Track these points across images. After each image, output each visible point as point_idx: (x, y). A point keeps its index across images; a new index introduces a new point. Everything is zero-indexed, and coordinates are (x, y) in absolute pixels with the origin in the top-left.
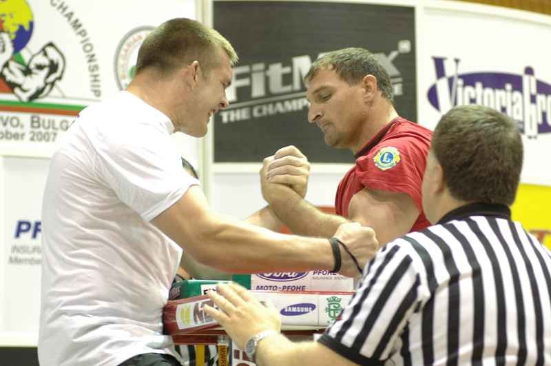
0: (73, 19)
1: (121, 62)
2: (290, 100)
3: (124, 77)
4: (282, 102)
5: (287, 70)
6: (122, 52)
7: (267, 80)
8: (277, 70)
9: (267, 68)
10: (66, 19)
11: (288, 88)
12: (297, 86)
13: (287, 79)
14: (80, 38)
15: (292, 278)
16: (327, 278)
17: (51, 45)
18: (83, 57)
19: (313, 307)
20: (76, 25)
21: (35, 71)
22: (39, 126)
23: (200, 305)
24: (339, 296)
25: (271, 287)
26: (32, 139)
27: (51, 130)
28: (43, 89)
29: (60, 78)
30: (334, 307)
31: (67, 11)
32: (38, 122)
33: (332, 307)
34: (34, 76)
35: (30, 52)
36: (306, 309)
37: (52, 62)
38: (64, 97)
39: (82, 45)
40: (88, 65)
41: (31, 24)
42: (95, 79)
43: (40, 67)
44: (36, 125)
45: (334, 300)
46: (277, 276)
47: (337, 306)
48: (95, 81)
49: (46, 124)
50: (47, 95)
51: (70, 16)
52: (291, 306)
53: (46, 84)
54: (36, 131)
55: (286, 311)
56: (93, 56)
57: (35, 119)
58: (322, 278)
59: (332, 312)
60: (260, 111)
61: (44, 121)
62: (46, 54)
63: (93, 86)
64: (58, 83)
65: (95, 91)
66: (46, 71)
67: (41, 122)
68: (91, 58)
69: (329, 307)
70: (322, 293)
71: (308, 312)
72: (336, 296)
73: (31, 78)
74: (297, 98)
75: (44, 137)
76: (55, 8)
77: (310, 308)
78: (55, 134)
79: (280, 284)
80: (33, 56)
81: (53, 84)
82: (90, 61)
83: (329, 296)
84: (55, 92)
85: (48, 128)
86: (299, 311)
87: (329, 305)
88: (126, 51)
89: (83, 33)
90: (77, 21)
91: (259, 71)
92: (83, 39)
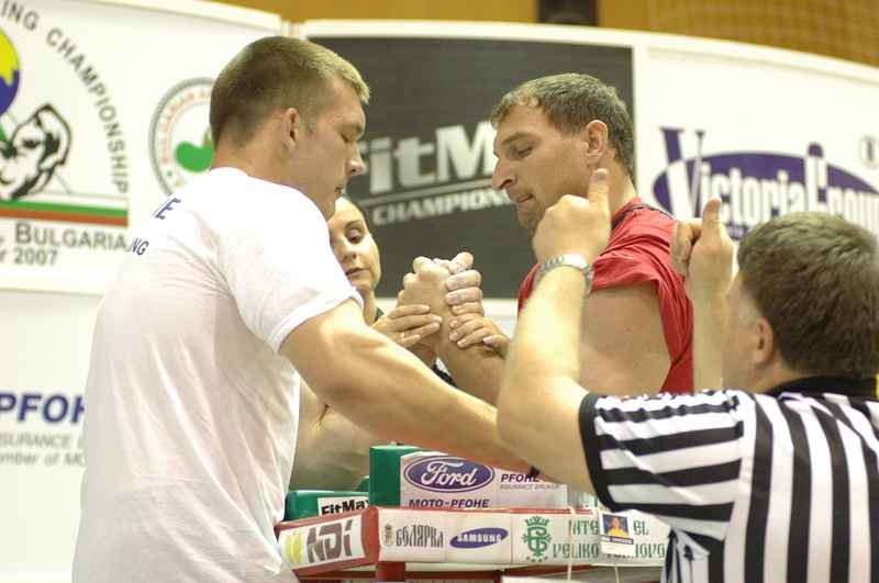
0: (84, 66)
1: (160, 135)
2: (433, 197)
3: (165, 161)
4: (420, 200)
5: (428, 149)
6: (163, 120)
7: (395, 166)
8: (411, 150)
9: (395, 146)
10: (72, 67)
11: (429, 178)
12: (443, 175)
13: (428, 164)
14: (95, 98)
15: (466, 486)
16: (524, 487)
17: (48, 108)
18: (100, 129)
19: (503, 534)
20: (89, 76)
21: (22, 150)
22: (29, 240)
23: (318, 532)
24: (545, 516)
25: (432, 501)
26: (18, 261)
27: (48, 247)
28: (35, 180)
29: (62, 162)
30: (537, 533)
31: (74, 55)
32: (27, 232)
33: (533, 533)
34: (20, 159)
35: (13, 119)
36: (492, 538)
37: (49, 136)
38: (69, 193)
39: (98, 110)
40: (106, 141)
41: (16, 75)
42: (119, 163)
43: (30, 144)
44: (24, 237)
45: (537, 522)
46: (443, 484)
47: (541, 531)
48: (119, 166)
49: (41, 237)
50: (41, 190)
51: (78, 61)
52: (468, 533)
53: (41, 172)
54: (25, 247)
55: (460, 540)
56: (115, 126)
57: (23, 229)
58: (515, 487)
59: (534, 542)
60: (384, 215)
61: (36, 232)
62: (39, 123)
63: (116, 175)
64: (59, 170)
65: (119, 183)
66: (40, 150)
67: (32, 232)
68: (113, 130)
69: (529, 533)
70: (518, 511)
71: (495, 542)
72: (539, 515)
73: (17, 162)
74: (444, 195)
75: (38, 258)
76: (55, 49)
77: (498, 536)
78: (55, 253)
79: (448, 497)
80: (19, 127)
81: (51, 171)
82: (111, 134)
83: (529, 516)
84: (54, 184)
85: (44, 242)
86: (480, 540)
87: (529, 530)
88: (169, 118)
89: (100, 89)
90: (89, 70)
91: (381, 151)
92: (98, 98)
